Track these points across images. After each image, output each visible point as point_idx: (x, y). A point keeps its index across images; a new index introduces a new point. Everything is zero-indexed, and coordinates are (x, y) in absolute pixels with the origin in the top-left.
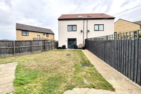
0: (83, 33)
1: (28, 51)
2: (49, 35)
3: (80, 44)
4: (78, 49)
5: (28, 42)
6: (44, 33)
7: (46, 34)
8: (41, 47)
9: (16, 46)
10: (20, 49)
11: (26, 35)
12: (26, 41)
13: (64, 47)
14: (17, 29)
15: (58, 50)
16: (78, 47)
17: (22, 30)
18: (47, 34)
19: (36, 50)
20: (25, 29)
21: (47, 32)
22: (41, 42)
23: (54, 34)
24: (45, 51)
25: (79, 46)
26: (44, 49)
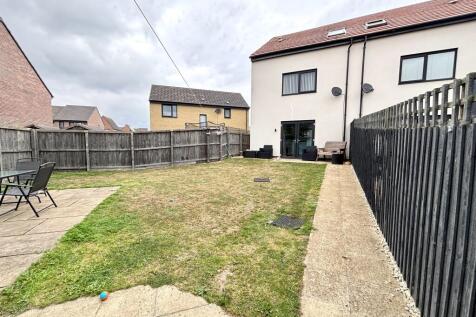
0: (342, 97)
1: (163, 160)
2: (232, 111)
3: (328, 144)
4: (320, 160)
5: (164, 136)
6: (218, 108)
7: (223, 110)
8: (197, 149)
9: (135, 146)
10: (145, 153)
11: (171, 117)
12: (158, 133)
13: (266, 153)
14: (152, 102)
15: (247, 160)
16: (321, 153)
17: (164, 103)
18: (228, 108)
19: (183, 159)
20: (169, 100)
21: (228, 103)
22: (197, 136)
23: (247, 109)
24: (206, 161)
25: (324, 150)
26: (205, 155)
